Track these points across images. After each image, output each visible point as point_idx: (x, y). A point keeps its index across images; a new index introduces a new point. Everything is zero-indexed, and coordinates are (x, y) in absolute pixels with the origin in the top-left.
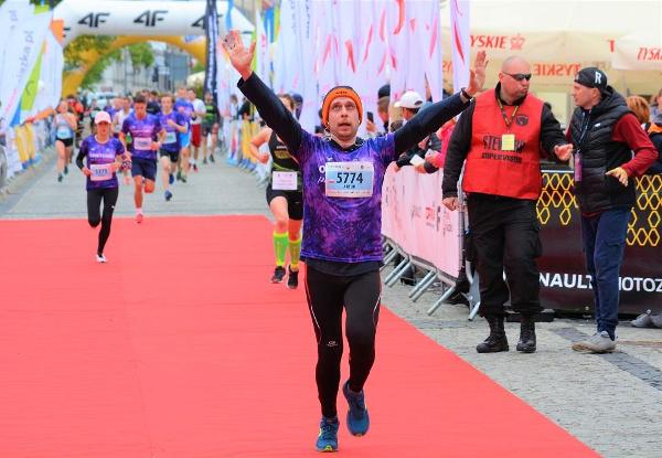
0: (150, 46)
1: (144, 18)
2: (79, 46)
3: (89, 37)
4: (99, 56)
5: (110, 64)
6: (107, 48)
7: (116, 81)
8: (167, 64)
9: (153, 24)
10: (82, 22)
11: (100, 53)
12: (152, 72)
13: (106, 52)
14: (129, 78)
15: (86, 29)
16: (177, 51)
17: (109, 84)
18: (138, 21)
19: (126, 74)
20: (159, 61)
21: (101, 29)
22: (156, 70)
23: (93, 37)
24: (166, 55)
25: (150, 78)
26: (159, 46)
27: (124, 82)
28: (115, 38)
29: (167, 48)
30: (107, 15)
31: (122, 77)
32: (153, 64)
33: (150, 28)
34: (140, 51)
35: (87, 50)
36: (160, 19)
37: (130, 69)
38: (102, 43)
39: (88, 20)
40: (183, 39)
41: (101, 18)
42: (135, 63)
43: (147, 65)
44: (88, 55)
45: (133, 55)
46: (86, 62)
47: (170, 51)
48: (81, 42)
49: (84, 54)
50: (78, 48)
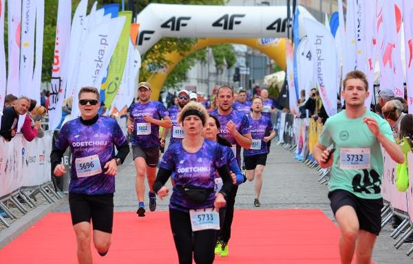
0: (233, 48)
1: (223, 22)
2: (162, 48)
3: (171, 40)
4: (182, 58)
5: (193, 65)
6: (189, 50)
7: (200, 81)
8: (247, 64)
9: (231, 28)
10: (165, 25)
11: (181, 54)
12: (233, 71)
13: (187, 53)
14: (212, 78)
15: (168, 32)
16: (257, 53)
17: (193, 83)
18: (216, 24)
19: (210, 74)
20: (241, 61)
21: (183, 32)
22: (237, 70)
23: (176, 40)
24: (247, 56)
25: (232, 78)
26: (241, 48)
27: (207, 82)
28: (197, 40)
29: (249, 50)
30: (188, 19)
31: (205, 77)
32: (235, 65)
33: (228, 31)
34: (223, 53)
35: (170, 52)
36: (238, 23)
37: (213, 69)
38: (183, 45)
39: (170, 24)
40: (259, 41)
41: (182, 22)
42: (218, 64)
43: (229, 66)
44: (171, 56)
45: (216, 56)
46: (169, 62)
47: (250, 52)
48: (164, 43)
49: (167, 56)
50: (161, 50)
